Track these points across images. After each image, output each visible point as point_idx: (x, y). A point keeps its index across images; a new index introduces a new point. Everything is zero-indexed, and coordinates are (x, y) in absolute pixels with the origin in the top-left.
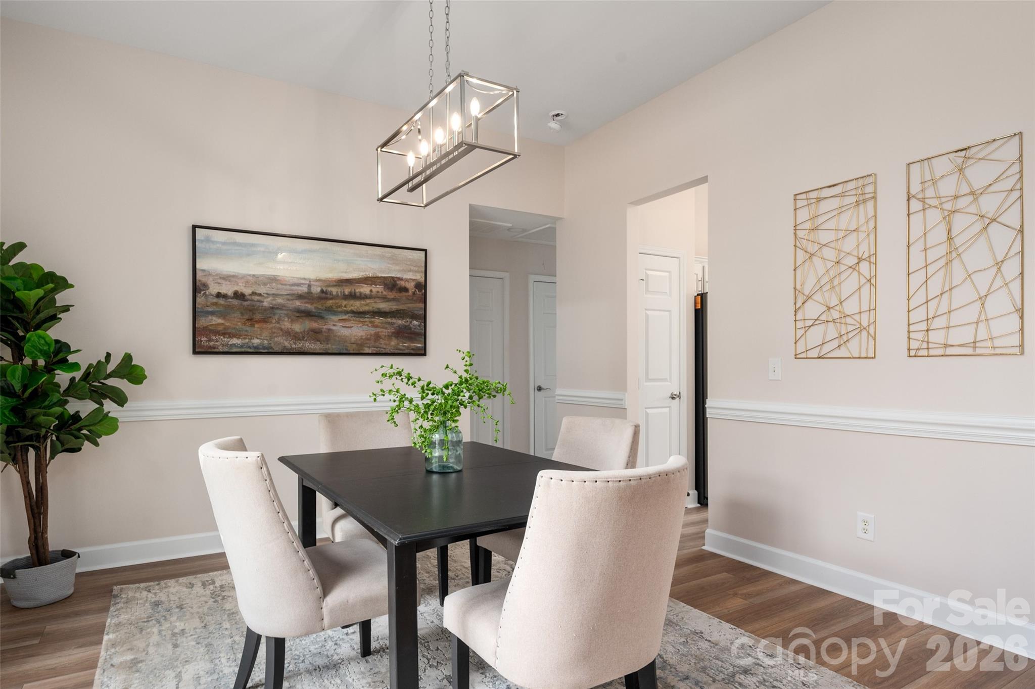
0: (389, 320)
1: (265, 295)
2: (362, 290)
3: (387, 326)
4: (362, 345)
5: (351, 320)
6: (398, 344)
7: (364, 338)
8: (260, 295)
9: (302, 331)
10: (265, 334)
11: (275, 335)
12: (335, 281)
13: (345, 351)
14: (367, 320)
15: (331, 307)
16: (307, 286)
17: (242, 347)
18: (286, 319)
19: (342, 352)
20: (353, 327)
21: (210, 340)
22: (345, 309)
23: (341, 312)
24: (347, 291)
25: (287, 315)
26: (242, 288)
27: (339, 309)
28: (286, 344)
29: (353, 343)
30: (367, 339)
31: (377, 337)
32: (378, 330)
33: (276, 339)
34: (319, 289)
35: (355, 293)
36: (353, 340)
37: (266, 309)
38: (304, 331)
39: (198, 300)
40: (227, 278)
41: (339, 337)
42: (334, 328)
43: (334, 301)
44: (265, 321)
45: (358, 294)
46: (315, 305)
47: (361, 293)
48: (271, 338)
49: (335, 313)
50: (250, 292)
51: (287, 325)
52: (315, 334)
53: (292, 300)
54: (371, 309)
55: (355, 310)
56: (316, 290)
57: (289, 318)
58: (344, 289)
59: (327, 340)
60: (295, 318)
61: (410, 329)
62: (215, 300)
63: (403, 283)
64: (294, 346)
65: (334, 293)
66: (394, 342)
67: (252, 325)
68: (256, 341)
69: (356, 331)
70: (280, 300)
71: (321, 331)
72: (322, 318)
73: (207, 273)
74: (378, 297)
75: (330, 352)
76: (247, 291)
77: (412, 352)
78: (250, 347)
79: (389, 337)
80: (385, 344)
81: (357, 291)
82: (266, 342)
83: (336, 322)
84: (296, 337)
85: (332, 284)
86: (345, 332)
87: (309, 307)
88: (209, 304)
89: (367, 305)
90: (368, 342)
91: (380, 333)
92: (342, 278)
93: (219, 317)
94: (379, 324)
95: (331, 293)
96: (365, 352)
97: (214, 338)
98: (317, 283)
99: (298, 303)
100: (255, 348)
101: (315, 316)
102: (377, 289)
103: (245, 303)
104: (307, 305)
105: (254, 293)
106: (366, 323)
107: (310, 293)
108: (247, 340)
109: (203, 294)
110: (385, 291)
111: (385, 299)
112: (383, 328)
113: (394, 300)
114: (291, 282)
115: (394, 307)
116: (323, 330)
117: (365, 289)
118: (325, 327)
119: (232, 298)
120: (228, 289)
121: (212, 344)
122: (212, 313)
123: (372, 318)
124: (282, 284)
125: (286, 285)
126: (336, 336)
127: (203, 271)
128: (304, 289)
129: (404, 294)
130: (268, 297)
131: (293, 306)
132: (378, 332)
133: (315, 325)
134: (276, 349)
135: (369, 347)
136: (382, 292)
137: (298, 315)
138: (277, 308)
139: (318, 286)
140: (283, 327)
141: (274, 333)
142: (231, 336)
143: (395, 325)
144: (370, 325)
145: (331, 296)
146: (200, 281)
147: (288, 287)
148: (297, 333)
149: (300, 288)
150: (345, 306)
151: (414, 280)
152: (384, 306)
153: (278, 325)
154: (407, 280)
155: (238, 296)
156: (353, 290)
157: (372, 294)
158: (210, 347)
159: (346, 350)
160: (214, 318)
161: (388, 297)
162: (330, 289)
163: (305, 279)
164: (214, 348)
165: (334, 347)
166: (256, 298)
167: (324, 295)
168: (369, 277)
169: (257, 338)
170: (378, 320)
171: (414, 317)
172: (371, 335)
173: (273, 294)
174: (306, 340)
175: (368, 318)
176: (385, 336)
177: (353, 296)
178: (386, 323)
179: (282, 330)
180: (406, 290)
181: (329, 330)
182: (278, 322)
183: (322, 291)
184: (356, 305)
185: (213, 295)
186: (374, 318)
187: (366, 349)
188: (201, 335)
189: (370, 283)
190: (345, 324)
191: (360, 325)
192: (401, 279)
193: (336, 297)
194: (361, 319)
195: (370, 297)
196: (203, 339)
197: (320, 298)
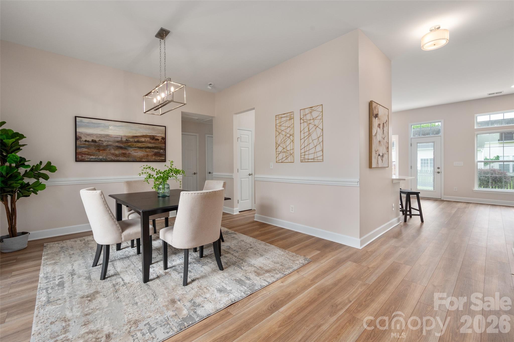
0: (152, 150)
1: (104, 141)
2: (142, 140)
3: (151, 152)
4: (142, 158)
5: (137, 150)
6: (155, 158)
7: (142, 156)
8: (102, 141)
9: (119, 153)
10: (104, 154)
11: (108, 155)
12: (131, 136)
13: (135, 161)
14: (143, 150)
15: (130, 145)
16: (120, 138)
17: (95, 159)
18: (113, 149)
19: (134, 161)
20: (138, 152)
21: (82, 157)
24: (136, 140)
25: (113, 148)
26: (95, 138)
27: (133, 146)
28: (113, 158)
29: (139, 158)
30: (144, 156)
31: (147, 156)
33: (108, 156)
34: (125, 139)
35: (139, 140)
36: (138, 157)
37: (105, 146)
38: (120, 154)
39: (77, 143)
40: (89, 135)
41: (133, 155)
42: (131, 152)
43: (131, 143)
44: (104, 150)
45: (140, 141)
46: (124, 145)
47: (141, 141)
48: (107, 156)
49: (131, 147)
50: (98, 140)
51: (113, 151)
52: (124, 155)
53: (115, 143)
54: (145, 146)
55: (139, 147)
56: (124, 139)
57: (114, 149)
59: (129, 157)
60: (116, 149)
61: (160, 153)
62: (84, 143)
63: (157, 138)
64: (115, 159)
65: (131, 141)
66: (154, 157)
67: (99, 151)
68: (101, 157)
69: (140, 153)
70: (110, 143)
72: (127, 149)
73: (81, 133)
74: (148, 142)
75: (129, 161)
76: (97, 140)
77: (161, 161)
78: (98, 159)
79: (152, 156)
80: (151, 158)
81: (140, 140)
82: (104, 157)
84: (116, 155)
85: (130, 137)
86: (136, 154)
87: (121, 145)
88: (82, 144)
89: (144, 145)
91: (149, 154)
92: (134, 135)
93: (86, 149)
95: (130, 141)
96: (143, 161)
97: (84, 156)
98: (124, 137)
99: (117, 144)
100: (100, 159)
101: (124, 148)
102: (147, 139)
103: (96, 144)
104: (120, 145)
105: (100, 140)
106: (143, 151)
107: (122, 140)
108: (97, 157)
109: (80, 140)
111: (150, 143)
112: (149, 152)
113: (153, 143)
114: (114, 136)
115: (154, 145)
116: (127, 153)
117: (143, 139)
118: (128, 152)
119: (91, 142)
120: (89, 139)
121: (83, 158)
122: (83, 147)
124: (111, 137)
125: (112, 138)
126: (131, 155)
127: (80, 132)
128: (120, 139)
130: (105, 142)
131: (115, 145)
132: (148, 154)
133: (124, 152)
134: (109, 160)
136: (149, 140)
138: (109, 146)
139: (125, 138)
140: (111, 152)
141: (108, 154)
142: (91, 155)
143: (154, 152)
144: (145, 151)
145: (130, 142)
146: (78, 136)
147: (113, 138)
148: (117, 154)
149: (118, 139)
150: (135, 145)
151: (161, 136)
152: (150, 145)
153: (109, 152)
154: (158, 137)
155: (93, 141)
156: (138, 140)
157: (146, 141)
158: (83, 159)
159: (136, 160)
160: (84, 149)
161: (152, 142)
162: (129, 139)
163: (120, 136)
164: (84, 159)
165: (131, 159)
166: (100, 142)
167: (127, 141)
168: (144, 135)
169: (101, 156)
170: (148, 150)
171: (161, 149)
172: (145, 155)
173: (107, 141)
174: (120, 157)
176: (151, 155)
177: (138, 142)
178: (151, 151)
179: (111, 153)
180: (158, 140)
182: (109, 150)
183: (126, 140)
184: (139, 145)
185: (83, 141)
186: (146, 149)
187: (143, 159)
188: (79, 155)
189: (145, 137)
190: (135, 151)
191: (141, 151)
192: (156, 136)
193: (132, 142)
194: (141, 150)
195: (145, 142)
196: (80, 156)
197: (125, 142)
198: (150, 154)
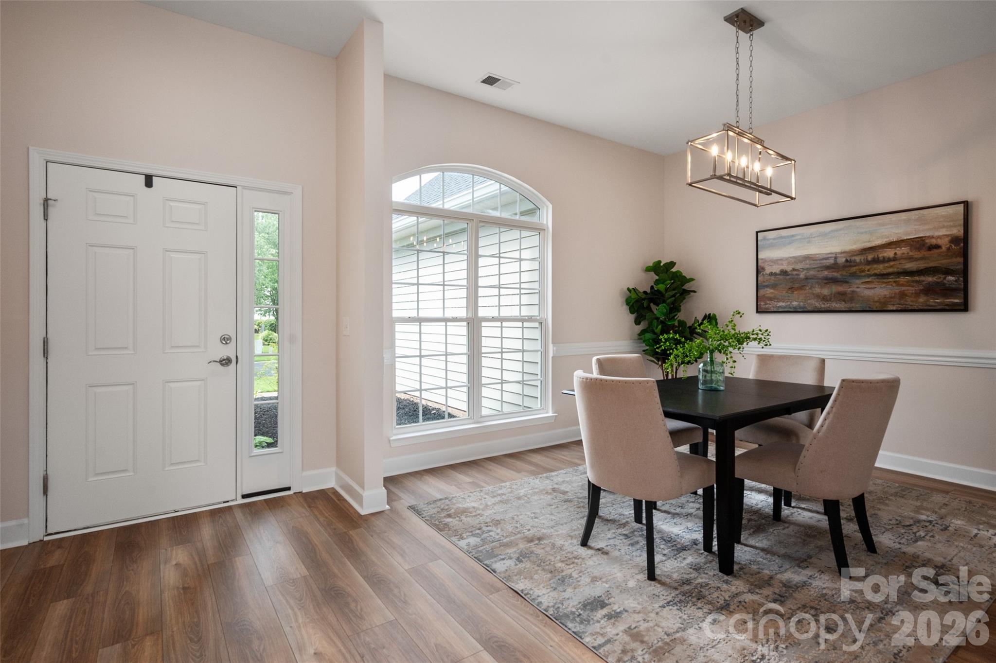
0: (917, 278)
1: (801, 270)
2: (885, 255)
3: (915, 284)
4: (885, 303)
5: (873, 282)
6: (928, 301)
7: (888, 296)
8: (797, 270)
9: (829, 294)
10: (802, 298)
11: (809, 298)
12: (858, 251)
13: (868, 309)
14: (891, 280)
15: (855, 273)
16: (833, 258)
17: (785, 307)
18: (817, 286)
19: (865, 309)
20: (875, 288)
21: (766, 304)
22: (868, 273)
23: (865, 276)
24: (870, 257)
25: (817, 283)
26: (786, 267)
27: (863, 274)
28: (817, 304)
29: (876, 302)
30: (891, 298)
31: (903, 295)
32: (904, 288)
33: (809, 301)
34: (844, 260)
35: (878, 258)
36: (876, 299)
37: (802, 280)
38: (831, 294)
39: (759, 279)
40: (776, 261)
41: (862, 297)
42: (858, 290)
43: (857, 267)
44: (801, 288)
45: (881, 258)
46: (840, 273)
47: (884, 258)
48: (805, 301)
49: (859, 277)
50: (791, 269)
51: (817, 290)
52: (842, 296)
53: (822, 271)
54: (895, 270)
55: (878, 273)
56: (841, 260)
57: (819, 285)
58: (867, 256)
59: (852, 300)
60: (824, 284)
61: (944, 284)
62: (769, 277)
63: (934, 242)
64: (823, 306)
65: (858, 261)
66: (922, 299)
67: (793, 292)
68: (795, 303)
69: (881, 291)
70: (812, 273)
71: (846, 293)
72: (847, 282)
73: (765, 261)
74: (904, 259)
75: (853, 309)
76: (789, 268)
77: (947, 307)
78: (791, 308)
79: (917, 294)
80: (912, 301)
81: (880, 255)
82: (802, 303)
83: (860, 285)
84: (824, 299)
86: (868, 293)
87: (835, 274)
88: (765, 280)
89: (891, 267)
90: (892, 300)
91: (906, 292)
92: (865, 247)
93: (771, 288)
94: (905, 283)
95: (855, 261)
96: (889, 309)
97: (768, 302)
98: (842, 255)
99: (826, 273)
100: (794, 308)
101: (841, 281)
102: (902, 252)
103: (788, 277)
104: (833, 274)
105: (794, 270)
106: (890, 283)
107: (836, 264)
108: (789, 303)
109: (762, 274)
110: (912, 251)
111: (911, 259)
112: (909, 286)
113: (922, 258)
114: (821, 257)
115: (923, 265)
117: (889, 253)
118: (850, 289)
119: (779, 275)
120: (776, 269)
121: (767, 306)
122: (767, 286)
123: (896, 278)
124: (813, 260)
125: (816, 260)
126: (858, 296)
127: (762, 259)
128: (832, 261)
129: (935, 251)
130: (803, 271)
131: (822, 275)
132: (904, 290)
133: (840, 289)
134: (810, 309)
135: (894, 305)
136: (908, 253)
137: (826, 282)
138: (810, 279)
139: (843, 257)
140: (814, 292)
142: (779, 300)
143: (924, 283)
144: (894, 285)
146: (760, 266)
147: (818, 262)
148: (825, 296)
149: (828, 261)
150: (868, 271)
151: (949, 236)
152: (911, 266)
153: (810, 291)
154: (939, 237)
155: (784, 273)
156: (876, 256)
157: (897, 256)
158: (766, 309)
159: (869, 307)
160: (768, 289)
161: (916, 256)
162: (853, 258)
163: (832, 253)
165: (857, 305)
166: (795, 273)
167: (849, 264)
168: (893, 242)
169: (796, 301)
170: (903, 279)
171: (948, 272)
172: (895, 294)
173: (807, 269)
174: (833, 301)
175: (892, 278)
176: (912, 293)
177: (876, 261)
178: (913, 281)
179: (813, 294)
180: (937, 247)
181: (853, 292)
182: (810, 289)
183: (847, 261)
184: (880, 268)
185: (767, 275)
186: (899, 278)
187: (890, 306)
188: (761, 301)
189: (894, 246)
190: (868, 286)
191: (884, 285)
192: (932, 237)
193: (860, 263)
194: (885, 280)
195: (895, 259)
196: (762, 303)
197: (844, 267)
198: (911, 290)
